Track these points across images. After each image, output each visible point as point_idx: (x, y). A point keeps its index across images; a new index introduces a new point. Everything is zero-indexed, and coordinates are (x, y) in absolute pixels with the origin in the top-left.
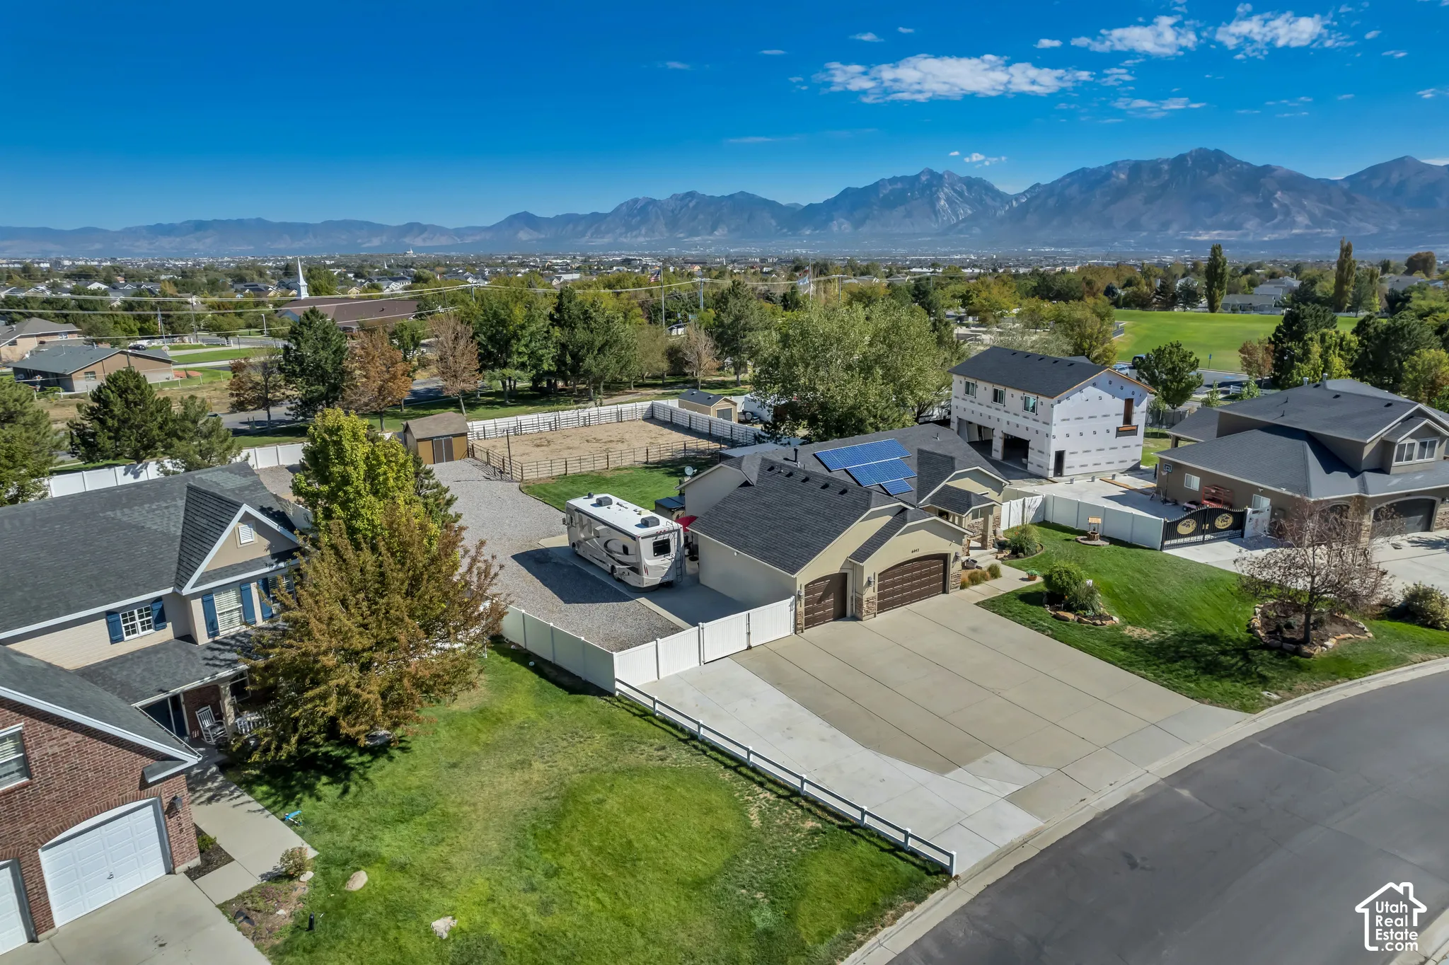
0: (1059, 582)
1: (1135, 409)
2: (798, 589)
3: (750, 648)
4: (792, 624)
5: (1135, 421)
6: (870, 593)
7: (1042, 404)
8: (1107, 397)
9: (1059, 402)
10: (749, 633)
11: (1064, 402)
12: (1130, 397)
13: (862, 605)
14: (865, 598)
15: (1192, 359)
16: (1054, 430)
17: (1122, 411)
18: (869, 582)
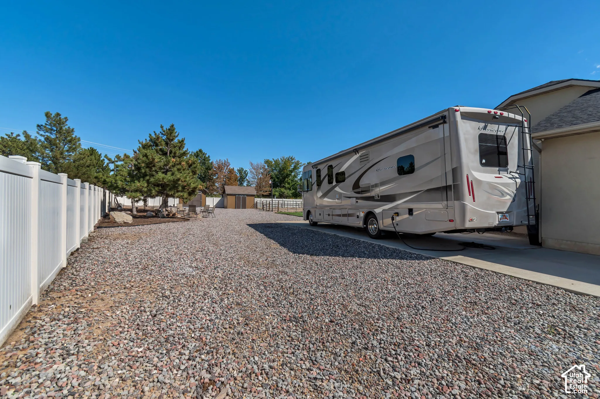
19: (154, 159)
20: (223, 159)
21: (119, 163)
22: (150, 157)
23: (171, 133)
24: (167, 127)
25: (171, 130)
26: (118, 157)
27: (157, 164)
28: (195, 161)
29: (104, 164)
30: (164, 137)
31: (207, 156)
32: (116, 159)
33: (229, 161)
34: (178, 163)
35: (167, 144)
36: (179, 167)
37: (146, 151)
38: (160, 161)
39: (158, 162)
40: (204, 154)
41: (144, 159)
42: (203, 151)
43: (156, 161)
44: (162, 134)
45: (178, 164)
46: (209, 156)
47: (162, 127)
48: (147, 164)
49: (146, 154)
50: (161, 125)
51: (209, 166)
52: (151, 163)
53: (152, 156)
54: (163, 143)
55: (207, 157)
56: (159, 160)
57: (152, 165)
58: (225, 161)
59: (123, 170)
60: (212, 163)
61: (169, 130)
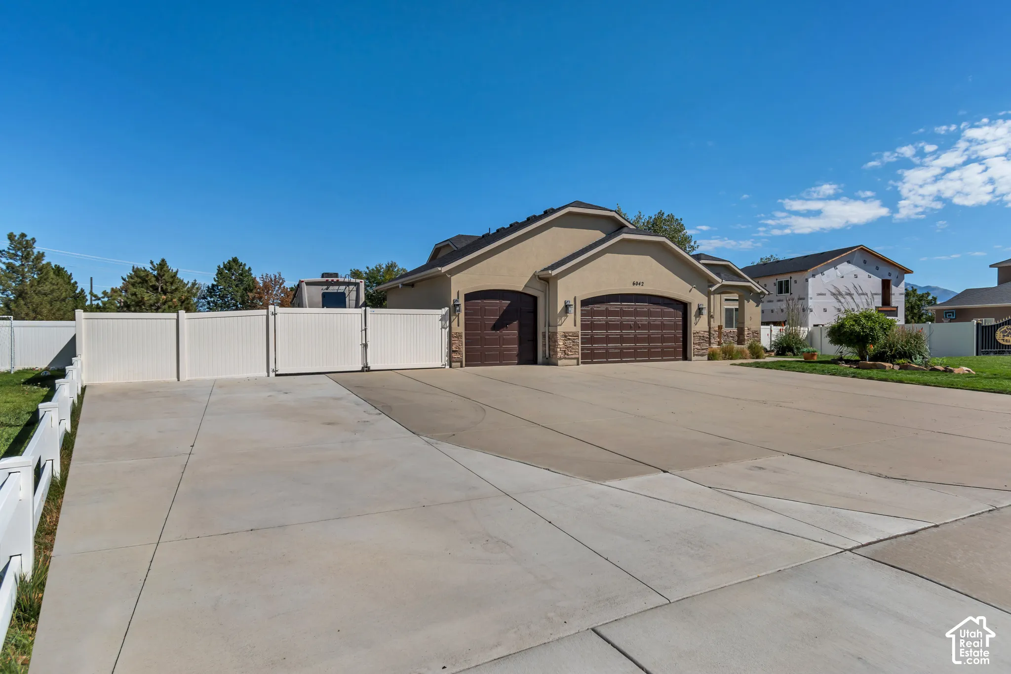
0: (857, 328)
1: (894, 289)
2: (454, 297)
3: (366, 369)
4: (445, 350)
5: (894, 303)
6: (569, 325)
7: (796, 282)
8: (863, 274)
9: (814, 276)
10: (365, 346)
11: (818, 276)
12: (888, 278)
13: (556, 341)
14: (560, 329)
15: (930, 298)
16: (811, 303)
17: (880, 291)
18: (567, 307)
19: (143, 298)
20: (272, 273)
21: (106, 299)
22: (139, 296)
23: (162, 269)
24: (157, 262)
25: (163, 264)
26: (105, 293)
27: (147, 302)
28: (189, 296)
29: (76, 290)
30: (155, 273)
31: (247, 268)
32: (102, 295)
33: (282, 276)
34: (170, 299)
35: (157, 280)
36: (170, 303)
37: (135, 290)
38: (150, 299)
39: (147, 300)
40: (241, 265)
41: (134, 297)
42: (240, 261)
43: (146, 299)
44: (153, 270)
45: (169, 301)
46: (250, 268)
47: (152, 263)
48: (136, 303)
49: (135, 293)
50: (151, 261)
51: (249, 285)
52: (141, 301)
53: (141, 295)
54: (153, 279)
55: (246, 271)
56: (148, 298)
57: (142, 303)
58: (275, 276)
59: (110, 307)
60: (254, 280)
61: (160, 264)
